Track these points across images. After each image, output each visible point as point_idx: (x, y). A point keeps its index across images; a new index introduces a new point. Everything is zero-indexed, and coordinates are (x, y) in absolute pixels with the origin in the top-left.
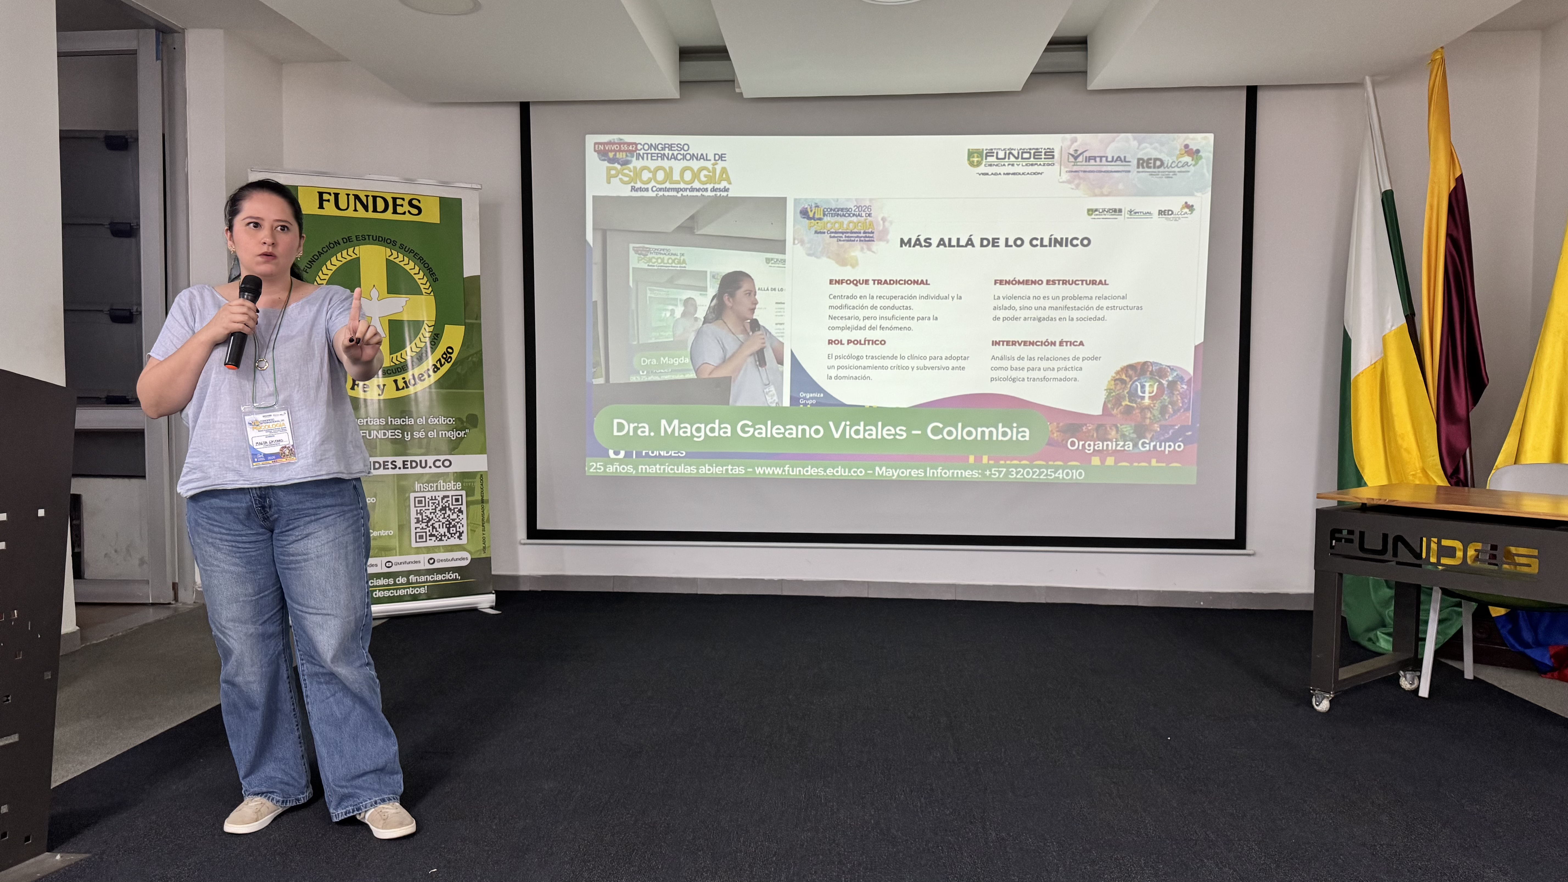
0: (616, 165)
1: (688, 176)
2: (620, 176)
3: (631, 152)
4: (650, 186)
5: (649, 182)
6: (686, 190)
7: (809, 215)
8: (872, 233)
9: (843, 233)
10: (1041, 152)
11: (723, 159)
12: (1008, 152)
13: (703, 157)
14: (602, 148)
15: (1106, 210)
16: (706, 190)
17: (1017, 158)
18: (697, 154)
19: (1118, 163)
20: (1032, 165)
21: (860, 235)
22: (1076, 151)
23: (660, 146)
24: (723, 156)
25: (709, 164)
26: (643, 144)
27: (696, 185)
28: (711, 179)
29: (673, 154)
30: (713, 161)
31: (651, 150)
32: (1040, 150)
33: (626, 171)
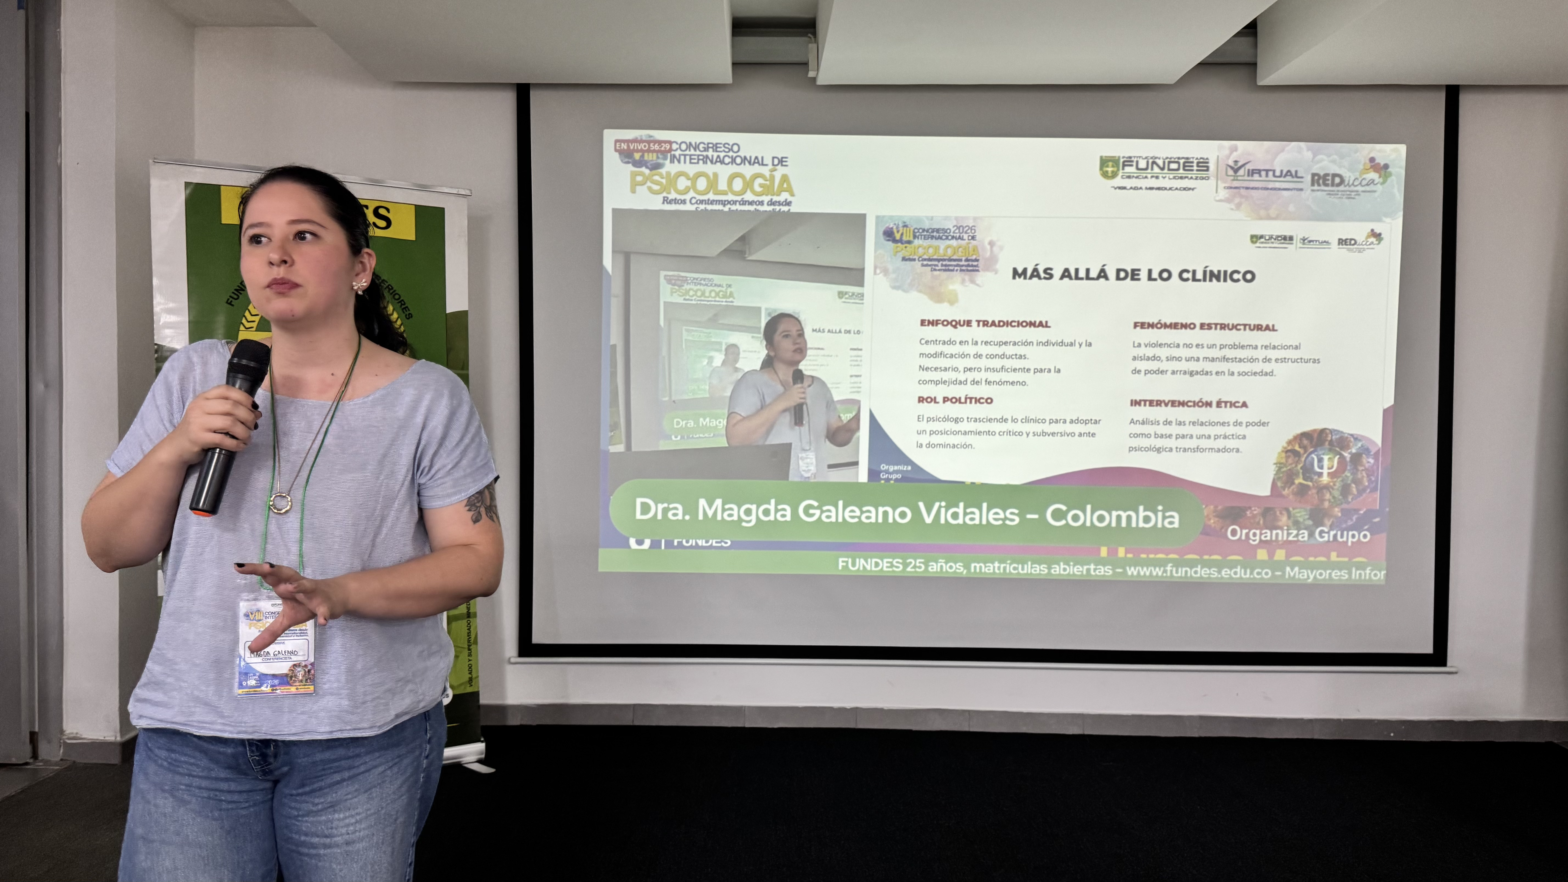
0: (644, 169)
1: (738, 184)
2: (649, 184)
3: (664, 153)
4: (687, 197)
5: (686, 191)
6: (735, 202)
7: (895, 237)
8: (977, 260)
9: (939, 260)
10: (1192, 162)
11: (784, 163)
12: (1150, 161)
13: (758, 161)
14: (626, 148)
15: (1274, 237)
16: (761, 203)
17: (1162, 169)
18: (750, 157)
19: (1289, 178)
20: (1181, 178)
21: (961, 263)
22: (1236, 162)
23: (701, 146)
24: (784, 160)
25: (765, 171)
26: (679, 143)
27: (749, 196)
28: (768, 189)
29: (718, 156)
30: (770, 167)
31: (690, 150)
32: (1191, 160)
33: (657, 178)
